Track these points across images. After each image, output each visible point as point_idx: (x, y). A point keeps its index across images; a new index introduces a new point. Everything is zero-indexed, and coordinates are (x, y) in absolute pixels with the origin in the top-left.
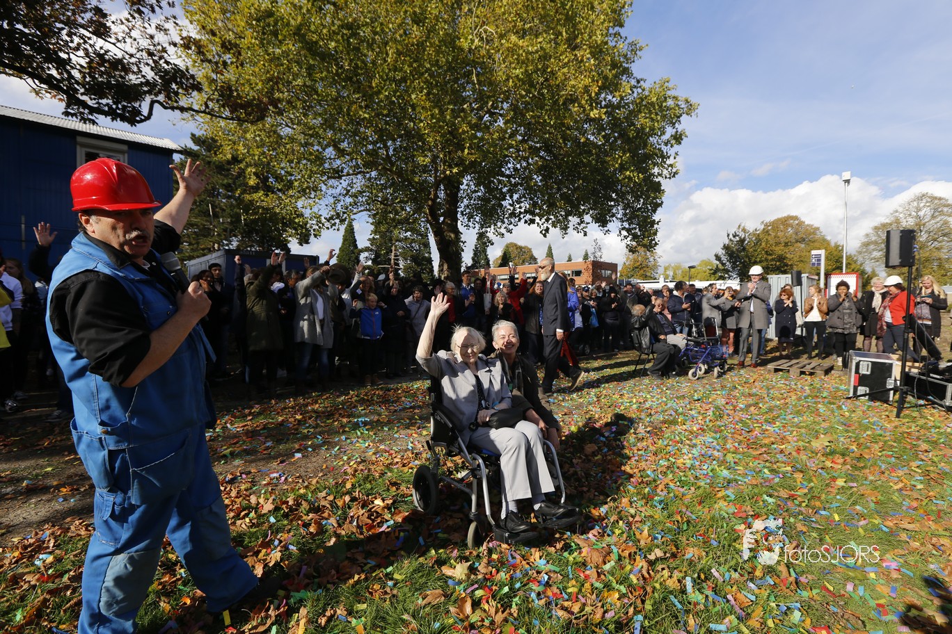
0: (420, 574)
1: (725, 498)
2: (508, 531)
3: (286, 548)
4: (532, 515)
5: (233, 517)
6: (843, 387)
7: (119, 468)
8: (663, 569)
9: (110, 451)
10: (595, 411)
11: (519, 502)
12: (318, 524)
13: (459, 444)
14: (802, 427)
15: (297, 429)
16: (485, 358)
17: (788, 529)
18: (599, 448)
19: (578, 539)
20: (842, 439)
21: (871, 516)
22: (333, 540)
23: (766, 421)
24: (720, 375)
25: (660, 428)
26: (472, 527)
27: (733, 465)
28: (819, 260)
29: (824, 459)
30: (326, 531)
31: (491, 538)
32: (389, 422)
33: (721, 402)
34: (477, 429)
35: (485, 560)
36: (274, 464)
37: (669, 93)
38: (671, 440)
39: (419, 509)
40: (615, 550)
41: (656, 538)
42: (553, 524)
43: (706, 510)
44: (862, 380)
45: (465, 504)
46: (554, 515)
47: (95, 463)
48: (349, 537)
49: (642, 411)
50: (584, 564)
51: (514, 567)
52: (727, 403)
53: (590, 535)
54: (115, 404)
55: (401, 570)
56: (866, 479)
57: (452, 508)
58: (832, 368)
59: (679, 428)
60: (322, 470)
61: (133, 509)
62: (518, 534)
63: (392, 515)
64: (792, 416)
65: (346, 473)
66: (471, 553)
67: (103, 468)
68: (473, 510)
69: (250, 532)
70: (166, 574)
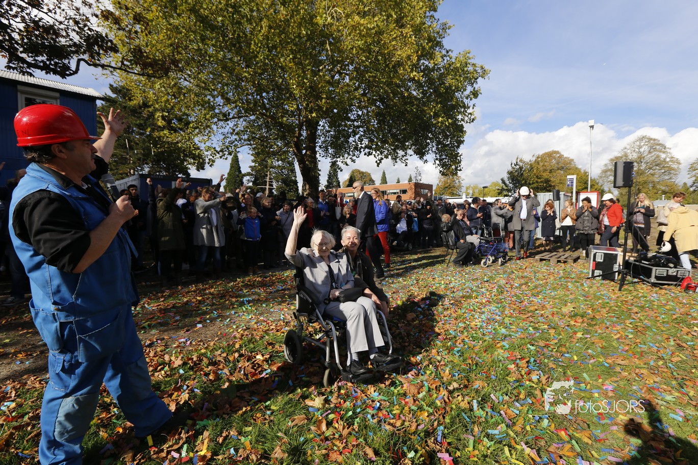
0: (290, 405)
1: (502, 347)
2: (352, 374)
3: (192, 391)
4: (369, 363)
5: (152, 371)
6: (585, 271)
7: (67, 335)
8: (458, 396)
9: (61, 323)
10: (415, 290)
11: (360, 354)
12: (215, 373)
13: (317, 314)
14: (557, 298)
15: (198, 307)
16: (335, 252)
17: (543, 367)
18: (417, 315)
19: (401, 378)
20: (582, 306)
21: (598, 356)
22: (227, 384)
23: (533, 295)
24: (503, 264)
25: (460, 301)
26: (327, 372)
27: (508, 325)
28: (572, 182)
29: (569, 320)
30: (222, 378)
31: (340, 379)
32: (267, 300)
33: (503, 282)
34: (329, 303)
35: (336, 394)
36: (182, 333)
37: (469, 61)
38: (467, 309)
39: (289, 361)
40: (426, 384)
41: (454, 376)
42: (384, 368)
43: (490, 355)
44: (598, 266)
45: (322, 357)
46: (384, 362)
47: (49, 332)
48: (238, 382)
49: (448, 289)
50: (405, 395)
51: (356, 398)
52: (507, 283)
53: (409, 375)
54: (64, 290)
55: (276, 404)
56: (596, 332)
57: (312, 359)
58: (578, 258)
59: (473, 301)
60: (217, 336)
61: (78, 364)
62: (359, 376)
63: (269, 366)
64: (550, 291)
65: (235, 337)
66: (326, 390)
67: (56, 336)
68: (327, 360)
69: (165, 380)
70: (103, 412)
